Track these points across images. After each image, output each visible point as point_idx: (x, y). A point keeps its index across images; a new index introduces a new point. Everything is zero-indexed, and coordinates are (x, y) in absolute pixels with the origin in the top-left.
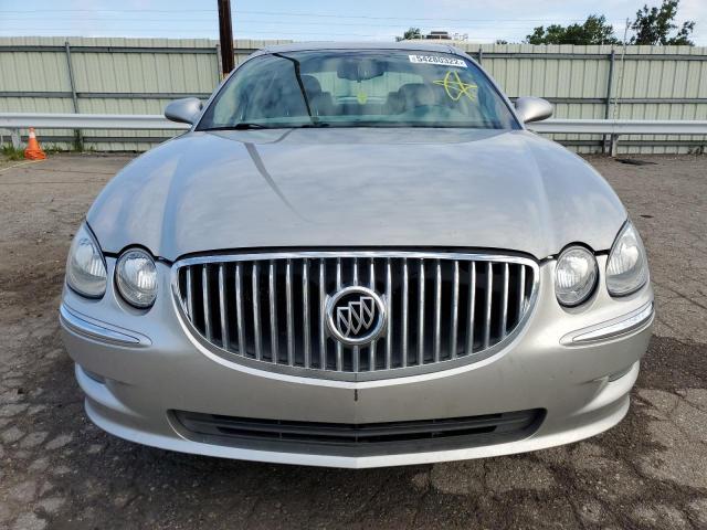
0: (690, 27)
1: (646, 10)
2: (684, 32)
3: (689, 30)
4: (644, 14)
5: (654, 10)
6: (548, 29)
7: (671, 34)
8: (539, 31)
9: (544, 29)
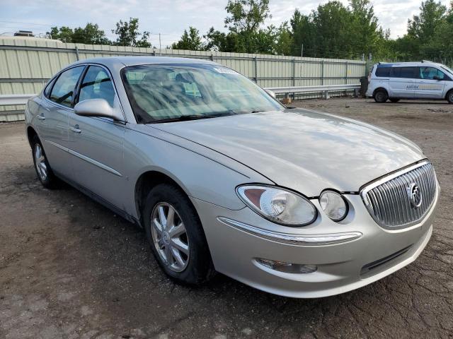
0: (147, 34)
1: (122, 23)
2: (145, 37)
3: (147, 36)
4: (121, 26)
5: (126, 24)
6: (61, 29)
7: (138, 38)
8: (55, 30)
9: (58, 29)
